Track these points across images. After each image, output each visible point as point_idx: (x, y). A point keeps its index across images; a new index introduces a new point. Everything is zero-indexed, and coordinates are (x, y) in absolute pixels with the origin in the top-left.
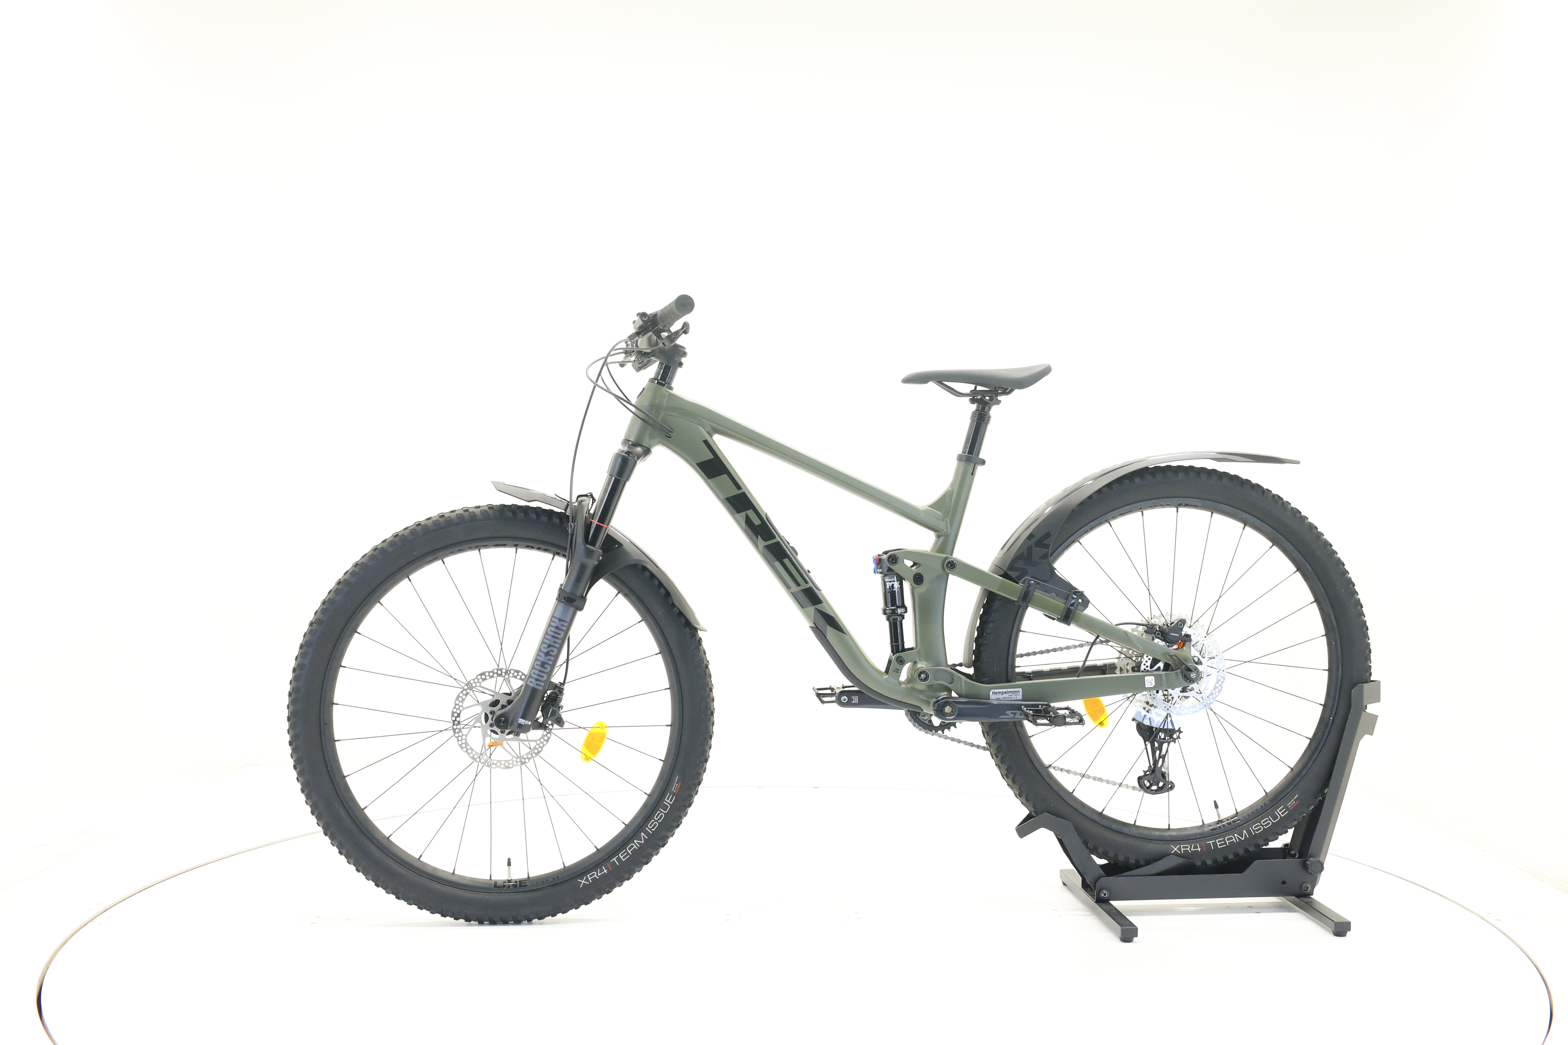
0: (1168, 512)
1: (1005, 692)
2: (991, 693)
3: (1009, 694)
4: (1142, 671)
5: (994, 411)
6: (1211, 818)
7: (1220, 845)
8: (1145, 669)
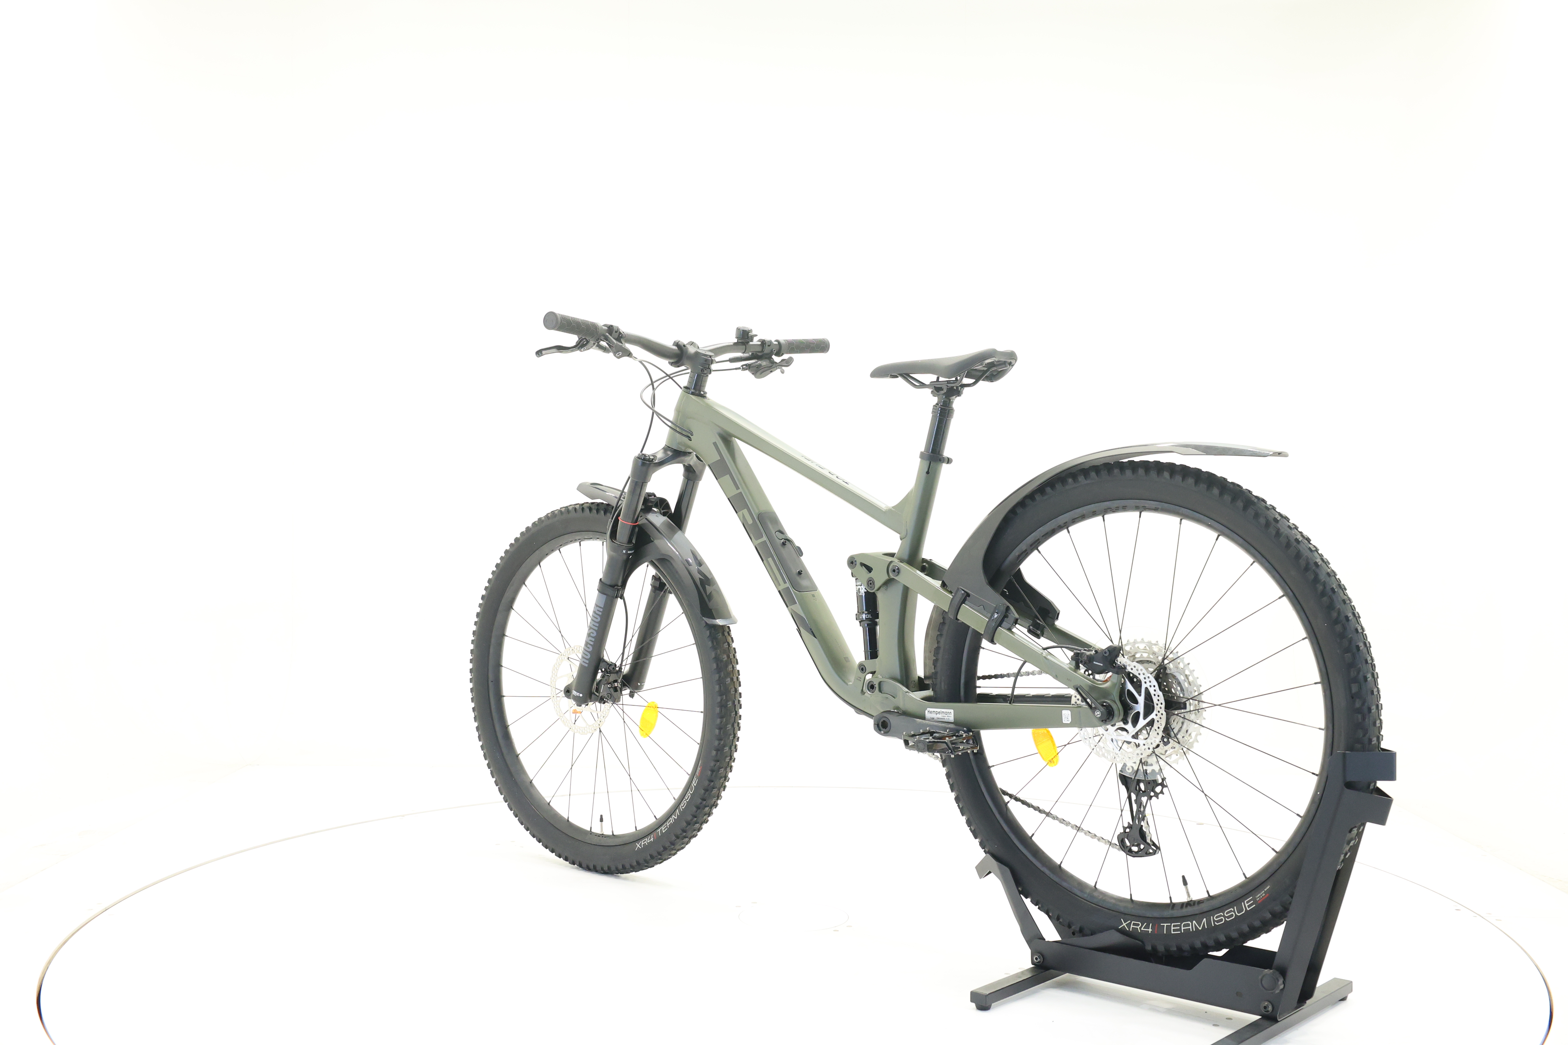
0: (1131, 516)
1: (939, 712)
2: (926, 712)
3: (943, 715)
4: (1073, 705)
5: (957, 403)
6: (1180, 897)
7: (1174, 930)
8: (1076, 703)
